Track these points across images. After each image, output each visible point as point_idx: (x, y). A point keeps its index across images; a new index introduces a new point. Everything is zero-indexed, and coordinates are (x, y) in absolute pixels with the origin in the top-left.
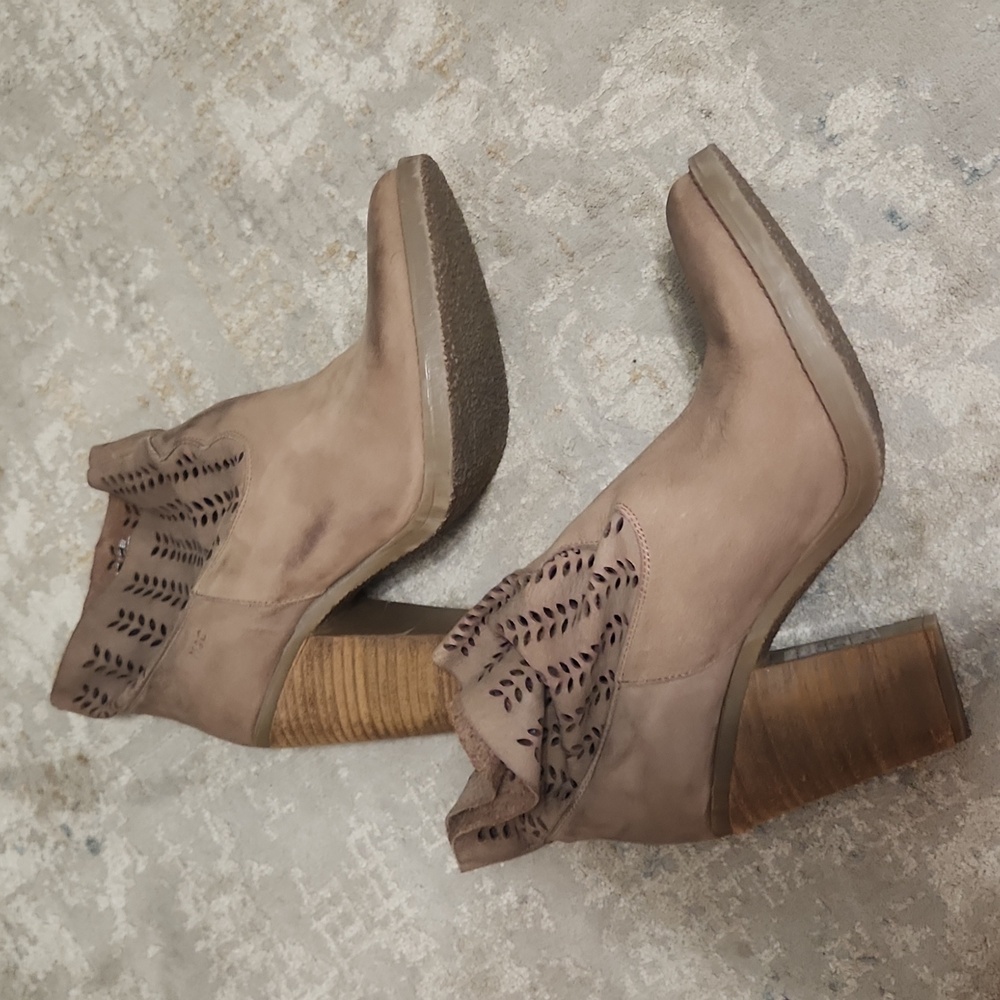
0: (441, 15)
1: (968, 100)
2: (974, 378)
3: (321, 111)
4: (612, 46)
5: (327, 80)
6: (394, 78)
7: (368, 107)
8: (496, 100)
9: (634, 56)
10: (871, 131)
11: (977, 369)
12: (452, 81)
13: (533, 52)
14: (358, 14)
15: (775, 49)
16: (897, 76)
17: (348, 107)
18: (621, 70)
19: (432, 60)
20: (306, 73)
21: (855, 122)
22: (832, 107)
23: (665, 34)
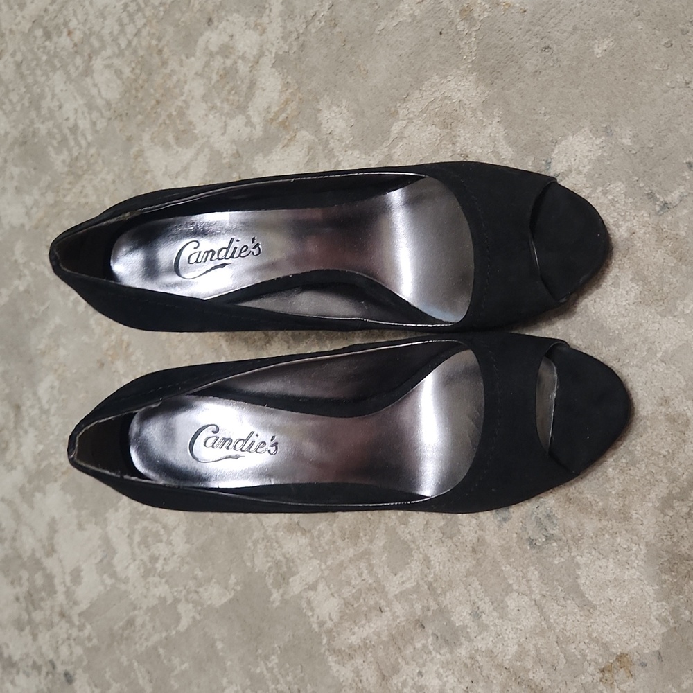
0: (284, 84)
1: (660, 145)
2: (665, 375)
3: (208, 156)
4: (399, 105)
5: (212, 133)
6: (254, 131)
7: (238, 152)
8: (320, 147)
9: (414, 112)
10: (585, 170)
11: (667, 368)
12: (291, 132)
13: (345, 111)
14: (231, 84)
15: (514, 105)
16: (605, 126)
17: (225, 153)
18: (405, 122)
19: (279, 117)
20: (199, 128)
21: (573, 163)
22: (556, 151)
23: (435, 95)
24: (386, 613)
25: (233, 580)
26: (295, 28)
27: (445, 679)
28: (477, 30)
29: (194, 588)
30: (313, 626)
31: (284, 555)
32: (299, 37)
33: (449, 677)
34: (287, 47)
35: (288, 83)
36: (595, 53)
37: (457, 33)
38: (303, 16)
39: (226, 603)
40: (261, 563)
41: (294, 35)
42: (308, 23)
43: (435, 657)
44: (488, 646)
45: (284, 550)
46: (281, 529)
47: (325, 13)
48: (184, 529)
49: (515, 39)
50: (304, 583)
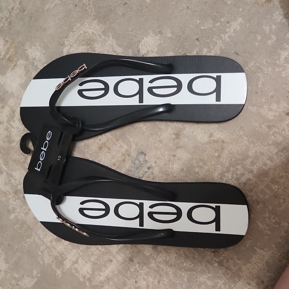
24: (114, 261)
25: (35, 272)
26: (4, 15)
27: (148, 280)
28: (92, 2)
29: (15, 283)
30: (81, 279)
31: (58, 253)
32: (7, 20)
33: (149, 279)
34: (2, 25)
35: (7, 40)
36: (147, 2)
37: (84, 4)
38: (7, 10)
39: (34, 284)
40: (47, 259)
41: (5, 19)
42: (10, 12)
43: (141, 272)
45: (57, 250)
46: (54, 242)
47: (18, 6)
48: (3, 257)
49: (110, 2)
50: (71, 262)
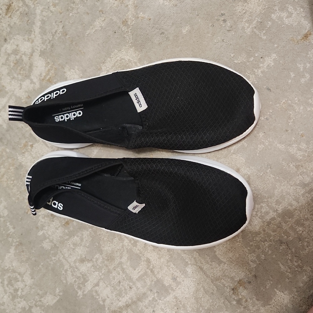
44: (182, 291)
